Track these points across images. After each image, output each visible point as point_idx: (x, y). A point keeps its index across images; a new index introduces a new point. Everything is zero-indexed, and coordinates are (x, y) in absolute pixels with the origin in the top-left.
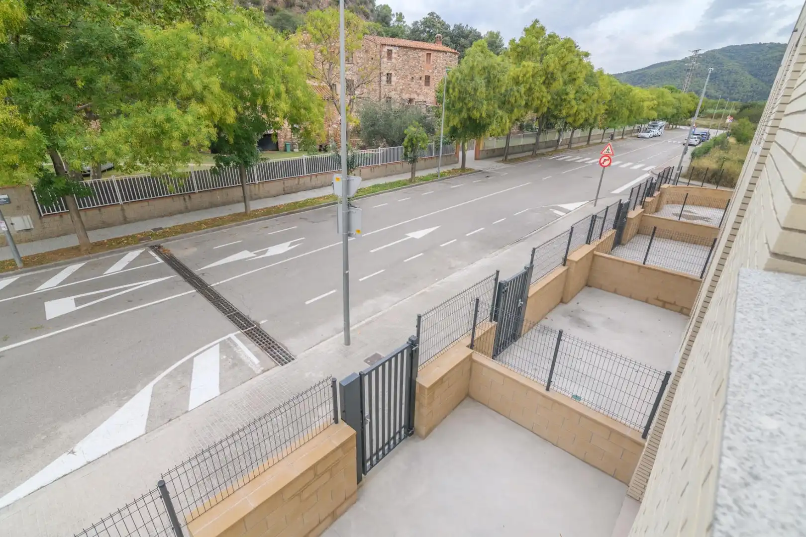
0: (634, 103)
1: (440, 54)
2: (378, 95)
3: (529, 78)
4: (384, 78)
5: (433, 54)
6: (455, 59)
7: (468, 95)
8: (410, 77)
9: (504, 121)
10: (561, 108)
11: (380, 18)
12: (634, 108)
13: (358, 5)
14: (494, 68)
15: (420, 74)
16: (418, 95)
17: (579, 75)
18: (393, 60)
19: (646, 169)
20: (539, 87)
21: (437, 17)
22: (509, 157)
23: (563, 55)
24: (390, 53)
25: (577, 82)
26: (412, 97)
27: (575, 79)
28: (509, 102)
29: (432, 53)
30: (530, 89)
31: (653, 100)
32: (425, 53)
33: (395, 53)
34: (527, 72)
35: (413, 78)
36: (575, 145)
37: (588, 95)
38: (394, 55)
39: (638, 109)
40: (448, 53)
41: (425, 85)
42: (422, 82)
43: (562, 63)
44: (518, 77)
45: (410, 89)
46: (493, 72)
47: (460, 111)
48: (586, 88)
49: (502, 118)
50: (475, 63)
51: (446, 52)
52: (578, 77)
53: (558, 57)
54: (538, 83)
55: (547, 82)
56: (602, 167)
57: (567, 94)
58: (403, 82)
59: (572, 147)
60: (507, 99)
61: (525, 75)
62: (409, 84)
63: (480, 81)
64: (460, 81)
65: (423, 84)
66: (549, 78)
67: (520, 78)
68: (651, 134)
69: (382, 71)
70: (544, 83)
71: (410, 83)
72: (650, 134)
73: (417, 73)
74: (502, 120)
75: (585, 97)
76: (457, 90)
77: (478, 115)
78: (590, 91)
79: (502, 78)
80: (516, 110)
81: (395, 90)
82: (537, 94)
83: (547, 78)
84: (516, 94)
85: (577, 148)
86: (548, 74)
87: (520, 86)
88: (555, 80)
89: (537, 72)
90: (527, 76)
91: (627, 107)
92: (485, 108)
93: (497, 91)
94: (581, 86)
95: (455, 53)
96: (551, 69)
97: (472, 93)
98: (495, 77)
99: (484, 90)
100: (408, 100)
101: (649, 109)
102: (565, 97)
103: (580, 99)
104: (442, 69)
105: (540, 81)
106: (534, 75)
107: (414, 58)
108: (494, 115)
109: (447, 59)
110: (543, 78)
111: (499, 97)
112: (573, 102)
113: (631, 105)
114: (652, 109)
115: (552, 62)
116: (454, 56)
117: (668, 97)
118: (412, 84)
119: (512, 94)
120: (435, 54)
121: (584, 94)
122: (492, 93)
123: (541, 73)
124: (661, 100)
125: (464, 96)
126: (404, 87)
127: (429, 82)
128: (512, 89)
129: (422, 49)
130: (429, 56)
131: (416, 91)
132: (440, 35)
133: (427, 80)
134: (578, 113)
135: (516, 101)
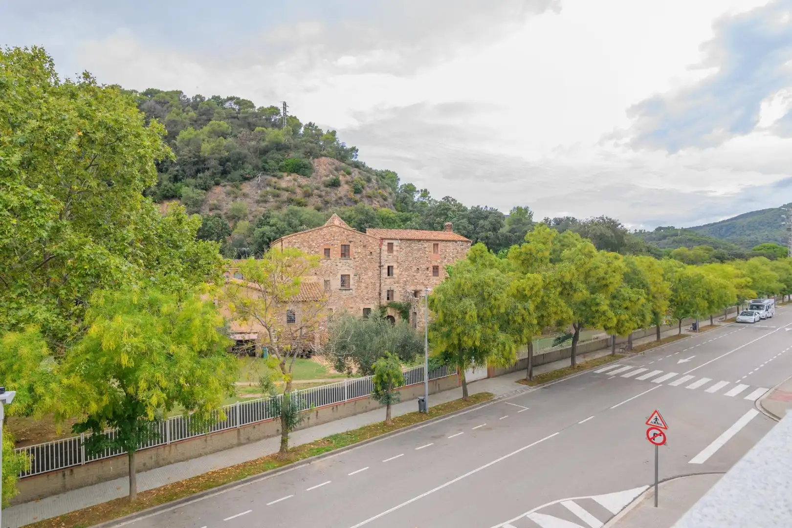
0: (712, 291)
1: (449, 244)
2: (378, 289)
3: (539, 291)
4: (385, 271)
5: (441, 245)
6: (468, 247)
7: (455, 319)
8: (415, 268)
9: (507, 348)
11: (399, 199)
12: (714, 297)
13: (376, 190)
14: (488, 285)
15: (427, 265)
16: (426, 286)
17: (612, 280)
18: (395, 253)
19: (753, 396)
20: (555, 300)
21: (453, 200)
22: (535, 373)
23: (582, 261)
24: (390, 246)
25: (611, 289)
26: (418, 288)
27: (606, 286)
28: (515, 322)
29: (439, 243)
30: (543, 303)
31: (743, 276)
32: (432, 244)
33: (397, 246)
34: (535, 285)
35: (418, 269)
36: (640, 343)
37: (631, 301)
38: (395, 248)
39: (721, 297)
40: (458, 242)
41: (434, 275)
43: (582, 270)
44: (524, 290)
45: (415, 280)
46: (487, 290)
47: (448, 336)
48: (627, 291)
49: (504, 344)
50: (463, 281)
51: (456, 242)
52: (612, 283)
53: (576, 264)
54: (552, 295)
55: (566, 292)
56: (654, 446)
57: (597, 304)
58: (407, 273)
59: (634, 346)
60: (511, 318)
61: (532, 289)
62: (414, 276)
63: (469, 304)
65: (431, 274)
66: (566, 289)
67: (526, 292)
68: (757, 317)
69: (382, 264)
70: (561, 293)
71: (415, 274)
72: (753, 317)
73: (423, 264)
74: (505, 347)
75: (628, 303)
76: (441, 313)
77: (471, 343)
78: (634, 297)
79: (499, 296)
80: (525, 330)
81: (398, 283)
82: (552, 309)
83: (565, 288)
84: (523, 311)
85: (642, 349)
86: (564, 284)
87: (527, 301)
88: (575, 291)
89: (549, 283)
90: (536, 289)
91: (703, 297)
92: (478, 335)
93: (495, 311)
94: (618, 291)
95: (466, 241)
96: (567, 279)
97: (460, 317)
98: (490, 295)
99: (475, 313)
100: (413, 292)
101: (739, 287)
102: (597, 309)
103: (620, 306)
104: (453, 258)
105: (554, 293)
106: (546, 288)
107: (419, 250)
108: (494, 341)
109: (458, 248)
110: (559, 289)
111: (499, 317)
112: (610, 314)
113: (708, 294)
114: (747, 286)
115: (567, 270)
116: (465, 244)
117: (765, 271)
118: (418, 275)
119: (516, 312)
120: (444, 244)
121: (624, 300)
122: (489, 313)
123: (555, 284)
124: (756, 276)
125: (451, 319)
126: (408, 279)
127: (438, 272)
128: (516, 307)
129: (428, 240)
130: (436, 247)
131: (423, 283)
132: (450, 223)
133: (436, 269)
134: (620, 325)
135: (524, 320)
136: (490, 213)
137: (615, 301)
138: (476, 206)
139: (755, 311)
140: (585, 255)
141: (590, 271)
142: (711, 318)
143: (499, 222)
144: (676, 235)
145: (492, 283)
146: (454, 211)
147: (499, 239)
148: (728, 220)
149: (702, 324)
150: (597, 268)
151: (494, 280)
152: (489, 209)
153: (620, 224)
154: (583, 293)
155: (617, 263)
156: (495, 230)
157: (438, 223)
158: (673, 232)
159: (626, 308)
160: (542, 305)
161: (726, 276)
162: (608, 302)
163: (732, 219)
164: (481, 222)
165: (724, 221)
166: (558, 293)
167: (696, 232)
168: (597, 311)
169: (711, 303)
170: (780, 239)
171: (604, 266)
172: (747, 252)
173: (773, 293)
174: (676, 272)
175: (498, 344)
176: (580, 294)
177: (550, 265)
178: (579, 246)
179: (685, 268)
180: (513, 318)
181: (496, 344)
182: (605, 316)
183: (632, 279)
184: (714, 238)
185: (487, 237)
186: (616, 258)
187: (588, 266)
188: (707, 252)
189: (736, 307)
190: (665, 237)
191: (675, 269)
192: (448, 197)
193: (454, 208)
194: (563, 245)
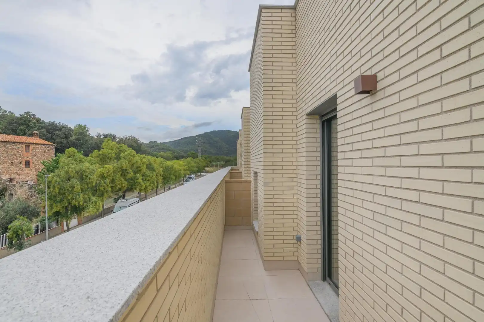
3: (111, 174)
5: (31, 147)
6: (52, 149)
7: (67, 191)
8: (9, 162)
9: (98, 204)
10: (135, 187)
12: (177, 174)
14: (85, 171)
15: (20, 160)
16: (19, 175)
17: (142, 167)
20: (119, 178)
21: (33, 115)
23: (131, 159)
25: (142, 172)
26: (13, 176)
27: (140, 170)
28: (100, 190)
29: (30, 145)
30: (113, 180)
31: (185, 165)
32: (24, 146)
34: (109, 171)
35: (13, 163)
37: (150, 177)
39: (179, 174)
40: (45, 145)
41: (26, 167)
42: (23, 166)
43: (131, 163)
44: (103, 174)
45: (10, 171)
46: (85, 174)
47: (61, 201)
48: (148, 173)
49: (96, 202)
51: (43, 145)
52: (142, 169)
53: (128, 160)
55: (124, 174)
57: (137, 179)
61: (108, 173)
62: (9, 168)
63: (75, 182)
64: (59, 183)
65: (24, 166)
66: (124, 172)
67: (105, 175)
70: (121, 175)
71: (9, 166)
73: (17, 159)
74: (96, 203)
75: (149, 178)
76: (57, 189)
77: (77, 204)
78: (151, 175)
79: (92, 177)
80: (105, 194)
82: (118, 183)
83: (123, 172)
84: (104, 184)
86: (123, 170)
87: (105, 179)
88: (128, 173)
89: (116, 170)
90: (110, 173)
91: (173, 174)
92: (82, 199)
93: (90, 185)
94: (145, 173)
95: (51, 145)
96: (124, 168)
97: (70, 189)
98: (87, 177)
99: (79, 187)
100: (9, 179)
101: (185, 170)
102: (137, 181)
103: (146, 180)
104: (41, 155)
105: (118, 175)
106: (114, 172)
107: (13, 149)
108: (90, 201)
109: (45, 149)
110: (121, 173)
111: (92, 188)
112: (142, 183)
113: (175, 173)
114: (187, 170)
115: (124, 163)
116: (50, 146)
117: (192, 163)
118: (12, 168)
119: (101, 185)
120: (33, 146)
121: (147, 177)
122: (86, 187)
123: (119, 170)
124: (189, 165)
125: (64, 192)
126: (3, 170)
127: (29, 165)
128: (100, 183)
129: (21, 143)
130: (27, 148)
131: (16, 173)
132: (37, 132)
133: (27, 164)
134: (146, 188)
135: (104, 189)
136: (63, 127)
137: (144, 177)
138: (52, 121)
139: (189, 180)
140: (132, 156)
141: (134, 163)
142: (175, 184)
143: (70, 134)
144: (158, 146)
145: (87, 170)
146: (34, 123)
147: (69, 144)
148: (178, 140)
149: (172, 187)
150: (137, 162)
151: (88, 169)
152: (61, 124)
153: (139, 140)
154: (131, 175)
155: (144, 160)
156: (66, 138)
157: (21, 130)
158: (157, 144)
159: (148, 180)
160: (113, 181)
161: (180, 166)
162: (142, 178)
163: (179, 140)
164: (57, 132)
165: (176, 140)
166: (120, 175)
167: (166, 144)
168: (137, 182)
169: (176, 177)
170: (195, 150)
171: (140, 161)
172: (185, 155)
173: (194, 172)
174: (164, 164)
175: (93, 202)
176: (130, 175)
177: (115, 161)
178: (129, 152)
179: (167, 162)
180: (99, 188)
181: (91, 203)
182: (140, 184)
183: (150, 167)
184: (172, 148)
185: (61, 143)
186: (144, 157)
187: (133, 161)
188: (171, 154)
189: (183, 178)
190: (153, 147)
191: (163, 163)
192: (29, 113)
193: (34, 121)
194: (120, 151)
